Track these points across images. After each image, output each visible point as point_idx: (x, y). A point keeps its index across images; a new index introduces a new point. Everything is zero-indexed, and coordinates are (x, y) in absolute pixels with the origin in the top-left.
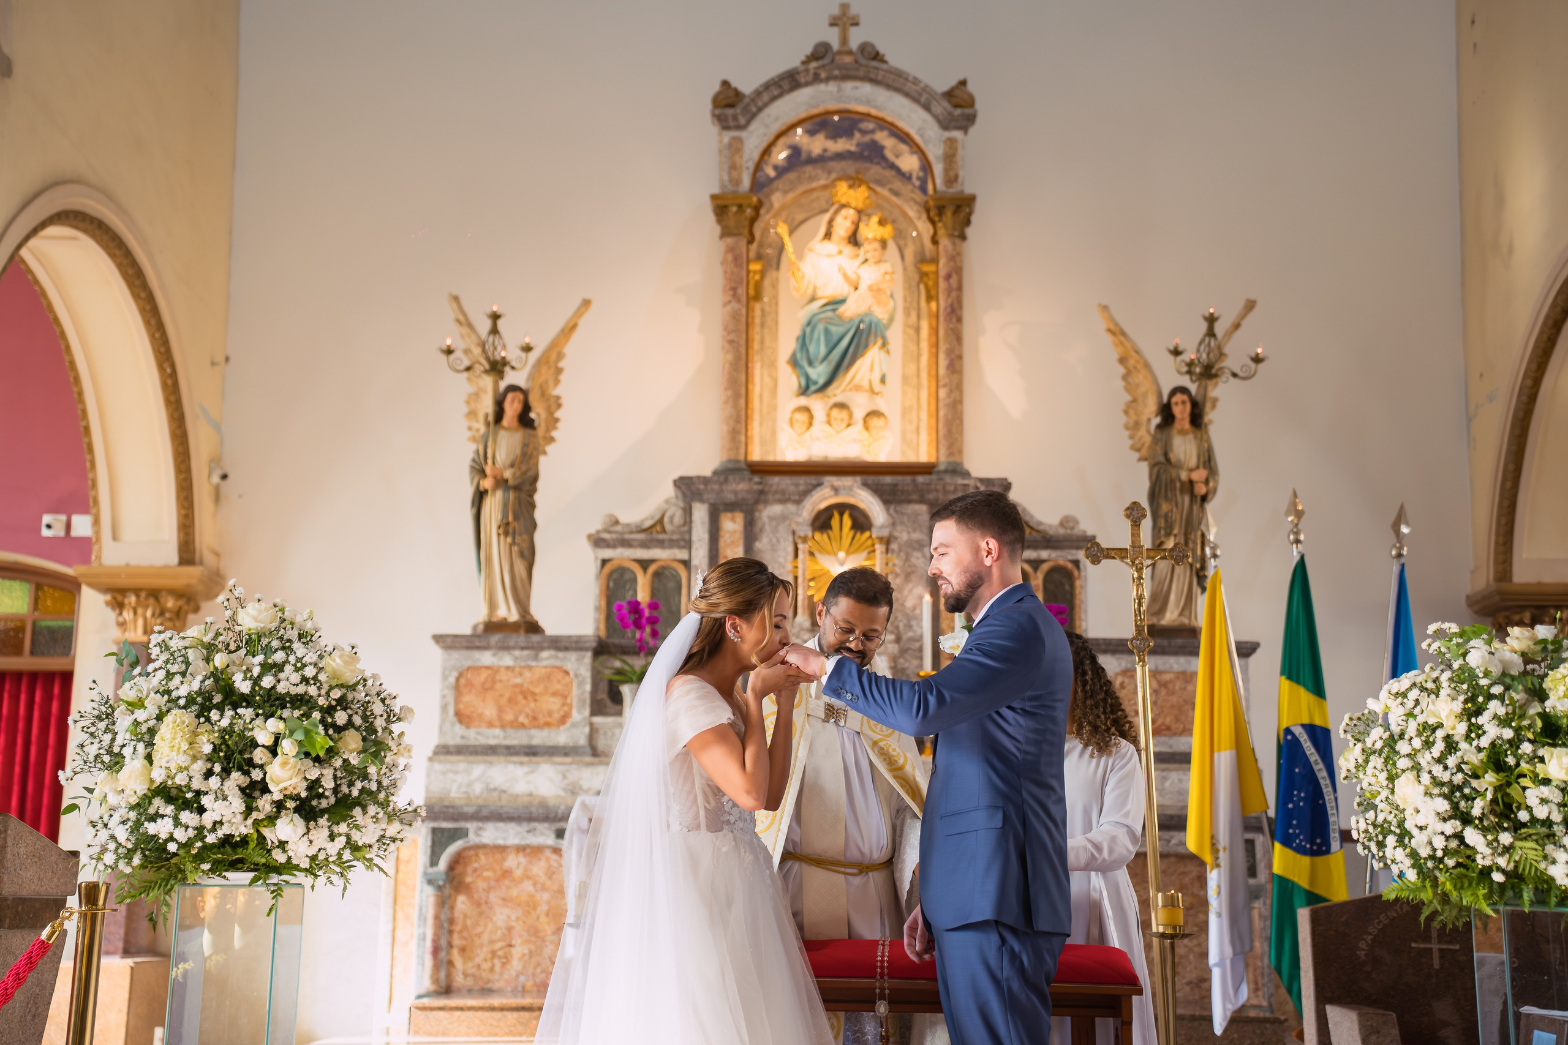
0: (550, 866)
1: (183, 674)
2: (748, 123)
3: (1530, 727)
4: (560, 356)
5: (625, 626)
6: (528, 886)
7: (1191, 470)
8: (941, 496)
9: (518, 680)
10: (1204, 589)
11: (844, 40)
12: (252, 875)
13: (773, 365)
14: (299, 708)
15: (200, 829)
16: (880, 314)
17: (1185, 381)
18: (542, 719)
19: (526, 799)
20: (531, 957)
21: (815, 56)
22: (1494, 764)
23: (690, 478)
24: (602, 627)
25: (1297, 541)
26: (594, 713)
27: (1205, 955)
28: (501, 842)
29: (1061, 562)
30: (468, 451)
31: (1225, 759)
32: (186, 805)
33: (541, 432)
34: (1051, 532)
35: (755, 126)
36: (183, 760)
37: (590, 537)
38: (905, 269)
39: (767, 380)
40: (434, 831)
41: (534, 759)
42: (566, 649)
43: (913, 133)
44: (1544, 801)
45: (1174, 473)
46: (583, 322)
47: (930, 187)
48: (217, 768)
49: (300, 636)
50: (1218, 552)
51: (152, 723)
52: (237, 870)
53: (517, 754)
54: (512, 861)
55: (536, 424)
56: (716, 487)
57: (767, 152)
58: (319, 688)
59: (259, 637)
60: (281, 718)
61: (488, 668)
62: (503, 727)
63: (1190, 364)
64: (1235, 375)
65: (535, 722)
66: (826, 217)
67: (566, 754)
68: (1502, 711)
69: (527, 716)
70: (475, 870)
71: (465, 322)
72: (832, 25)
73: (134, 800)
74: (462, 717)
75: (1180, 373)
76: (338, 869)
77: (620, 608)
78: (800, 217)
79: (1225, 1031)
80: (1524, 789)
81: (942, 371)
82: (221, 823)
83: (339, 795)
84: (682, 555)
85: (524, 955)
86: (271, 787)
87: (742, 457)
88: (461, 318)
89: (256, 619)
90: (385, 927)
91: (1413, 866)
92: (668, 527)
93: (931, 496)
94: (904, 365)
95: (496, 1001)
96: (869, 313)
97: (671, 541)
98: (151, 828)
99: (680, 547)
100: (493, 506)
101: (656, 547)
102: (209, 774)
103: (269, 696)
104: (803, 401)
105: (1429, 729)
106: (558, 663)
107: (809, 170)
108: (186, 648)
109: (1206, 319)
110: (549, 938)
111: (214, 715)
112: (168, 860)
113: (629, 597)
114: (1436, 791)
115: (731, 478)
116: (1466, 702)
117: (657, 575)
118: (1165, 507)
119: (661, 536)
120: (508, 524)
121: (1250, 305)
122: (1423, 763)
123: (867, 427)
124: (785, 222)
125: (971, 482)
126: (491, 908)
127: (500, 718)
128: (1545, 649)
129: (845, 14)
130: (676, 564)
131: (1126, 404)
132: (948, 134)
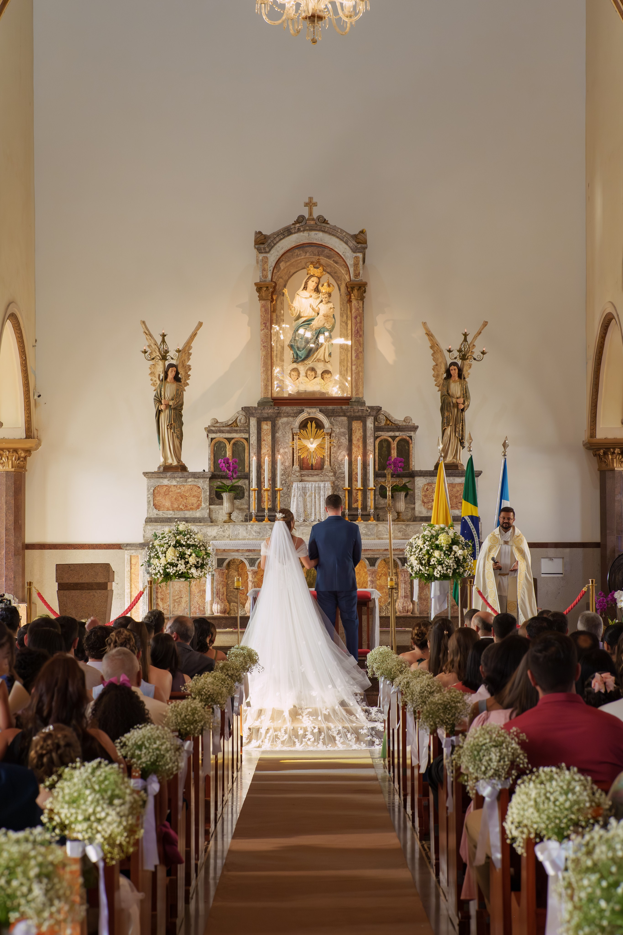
2: (270, 250)
4: (190, 348)
7: (458, 398)
9: (179, 491)
10: (463, 447)
11: (311, 214)
12: (185, 579)
14: (194, 547)
18: (189, 507)
21: (298, 222)
23: (248, 407)
24: (212, 467)
26: (210, 504)
29: (404, 437)
32: (174, 566)
33: (183, 382)
34: (400, 424)
35: (273, 251)
36: (172, 557)
37: (205, 429)
42: (198, 477)
43: (341, 254)
45: (450, 399)
46: (198, 332)
47: (348, 277)
52: (182, 578)
53: (180, 521)
56: (258, 411)
57: (278, 262)
58: (197, 543)
60: (191, 549)
61: (166, 486)
62: (173, 510)
64: (475, 359)
65: (186, 508)
66: (304, 280)
67: (200, 521)
69: (183, 505)
71: (149, 335)
72: (305, 207)
73: (164, 565)
74: (156, 506)
81: (354, 358)
82: (180, 569)
83: (202, 564)
84: (246, 436)
86: (190, 562)
87: (269, 396)
88: (147, 332)
92: (239, 424)
93: (348, 414)
96: (323, 327)
97: (241, 430)
99: (244, 433)
100: (164, 417)
101: (234, 432)
102: (178, 560)
103: (188, 545)
104: (295, 365)
106: (195, 484)
109: (463, 334)
111: (178, 548)
112: (170, 576)
113: (223, 454)
115: (265, 406)
117: (234, 444)
118: (446, 414)
119: (236, 428)
120: (171, 424)
121: (486, 323)
123: (322, 378)
125: (366, 408)
127: (172, 507)
129: (311, 202)
130: (242, 440)
131: (433, 366)
132: (355, 255)
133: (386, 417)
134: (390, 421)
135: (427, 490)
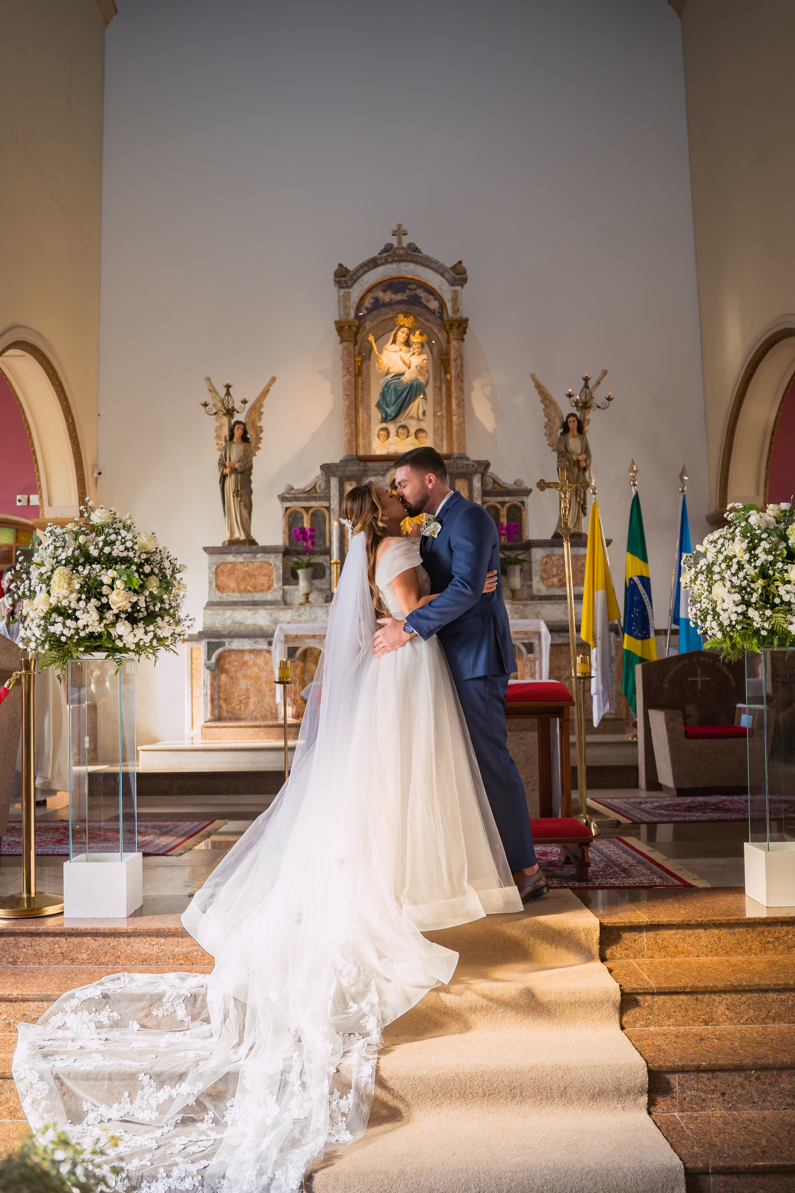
0: (266, 659)
1: (63, 547)
2: (352, 284)
3: (781, 554)
4: (261, 406)
5: (298, 540)
6: (255, 669)
7: (578, 455)
8: (455, 470)
9: (246, 569)
11: (400, 242)
12: (106, 653)
13: (368, 408)
14: (124, 564)
15: (77, 629)
16: (422, 380)
17: (574, 410)
18: (259, 588)
19: (253, 627)
20: (259, 703)
21: (385, 250)
22: (762, 575)
23: (328, 465)
24: (287, 541)
25: (635, 485)
26: (284, 584)
27: (589, 690)
28: (241, 648)
29: (515, 503)
30: (217, 455)
31: (600, 594)
32: (69, 617)
33: (253, 444)
34: (510, 488)
35: (356, 286)
36: (65, 592)
37: (279, 496)
38: (433, 359)
39: (366, 416)
40: (208, 643)
41: (256, 607)
42: (269, 552)
43: (436, 288)
44: (788, 592)
45: (569, 456)
46: (271, 388)
47: (445, 316)
48: (83, 597)
49: (124, 527)
50: (596, 492)
51: (49, 574)
52: (98, 651)
53: (247, 605)
54: (247, 657)
55: (250, 440)
56: (342, 468)
57: (362, 299)
58: (135, 553)
59: (103, 528)
60: (115, 569)
61: (231, 563)
62: (240, 592)
63: (576, 403)
64: (598, 407)
65: (255, 589)
66: (394, 332)
67: (271, 605)
68: (768, 546)
69: (251, 586)
70: (229, 662)
71: (213, 390)
72: (393, 235)
73: (42, 615)
74: (219, 588)
75: (572, 406)
76: (151, 651)
77: (295, 531)
78: (380, 334)
79: (599, 725)
80: (777, 587)
81: (454, 407)
82: (87, 626)
83: (149, 611)
84: (326, 504)
85: (255, 702)
86: (112, 606)
87: (354, 454)
88: (211, 388)
89: (100, 518)
90: (187, 690)
91: (720, 630)
92: (318, 490)
94: (434, 407)
95: (242, 724)
96: (417, 380)
97: (320, 497)
98: (52, 629)
99: (325, 500)
100: (230, 482)
101: (312, 501)
102: (79, 600)
103: (108, 558)
104: (384, 425)
105: (728, 559)
106: (266, 560)
107: (384, 310)
108: (64, 533)
109: (584, 379)
110: (267, 694)
111: (80, 568)
112: (63, 646)
113: (300, 525)
114: (733, 591)
115: (349, 464)
116: (749, 543)
117: (313, 514)
119: (315, 495)
120: (238, 491)
121: (605, 373)
122: (726, 576)
123: (416, 437)
124: (373, 335)
125: (470, 463)
126: (238, 680)
127: (238, 588)
128: (785, 515)
129: (399, 229)
130: (323, 509)
131: (545, 423)
132: (453, 288)
133: (493, 480)
134: (498, 484)
135: (546, 563)
